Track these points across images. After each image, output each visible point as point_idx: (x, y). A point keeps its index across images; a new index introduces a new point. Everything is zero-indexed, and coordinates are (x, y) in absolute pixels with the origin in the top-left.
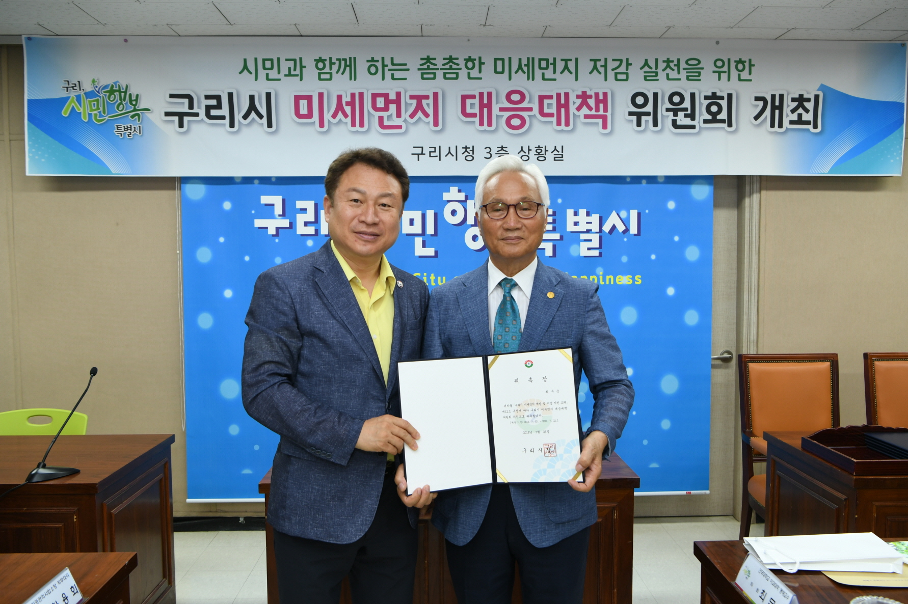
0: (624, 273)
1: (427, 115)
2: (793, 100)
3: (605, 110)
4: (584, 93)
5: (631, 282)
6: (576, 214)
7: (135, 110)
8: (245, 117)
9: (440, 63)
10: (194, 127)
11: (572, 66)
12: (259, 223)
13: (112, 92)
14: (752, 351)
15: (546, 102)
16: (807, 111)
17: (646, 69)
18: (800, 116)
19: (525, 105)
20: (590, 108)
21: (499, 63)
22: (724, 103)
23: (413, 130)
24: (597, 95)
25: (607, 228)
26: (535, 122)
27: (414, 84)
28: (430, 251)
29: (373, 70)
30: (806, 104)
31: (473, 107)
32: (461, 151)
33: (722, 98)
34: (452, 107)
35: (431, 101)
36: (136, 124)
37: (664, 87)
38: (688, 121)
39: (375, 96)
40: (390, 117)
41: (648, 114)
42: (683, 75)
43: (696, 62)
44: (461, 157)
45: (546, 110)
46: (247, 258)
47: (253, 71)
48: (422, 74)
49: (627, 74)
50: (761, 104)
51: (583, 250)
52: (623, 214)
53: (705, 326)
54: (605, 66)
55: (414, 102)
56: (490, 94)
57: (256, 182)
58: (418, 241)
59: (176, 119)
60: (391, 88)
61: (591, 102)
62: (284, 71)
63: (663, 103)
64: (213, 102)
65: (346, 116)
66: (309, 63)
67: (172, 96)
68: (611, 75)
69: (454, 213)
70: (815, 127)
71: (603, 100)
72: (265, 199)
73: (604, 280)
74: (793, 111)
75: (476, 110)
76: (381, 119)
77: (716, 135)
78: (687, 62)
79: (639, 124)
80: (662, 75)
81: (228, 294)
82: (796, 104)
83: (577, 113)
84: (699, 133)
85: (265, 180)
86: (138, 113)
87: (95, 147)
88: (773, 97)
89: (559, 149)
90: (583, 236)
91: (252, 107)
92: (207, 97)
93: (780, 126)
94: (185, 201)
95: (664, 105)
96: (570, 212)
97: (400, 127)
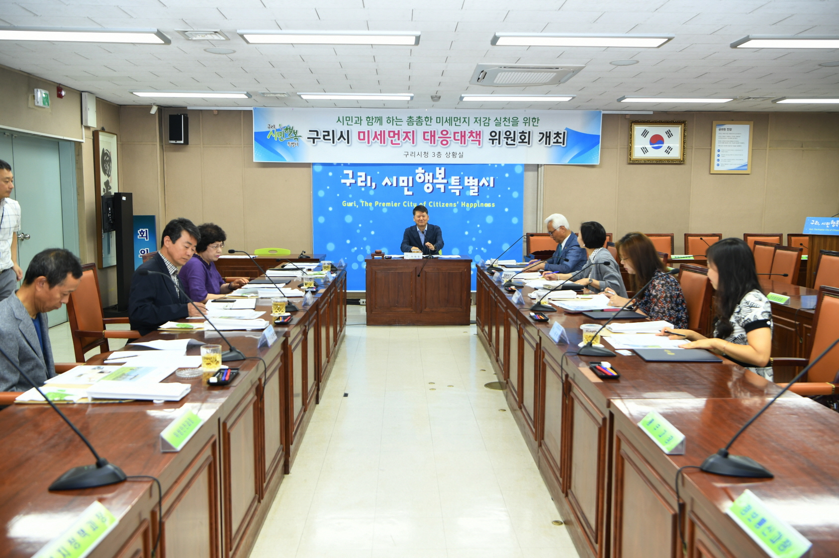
0: (488, 203)
1: (410, 140)
2: (555, 134)
3: (480, 138)
4: (472, 131)
5: (490, 206)
6: (468, 178)
7: (296, 136)
8: (339, 139)
9: (415, 119)
10: (319, 143)
11: (467, 120)
12: (343, 181)
13: (287, 129)
14: (530, 231)
15: (456, 135)
16: (560, 138)
17: (496, 121)
18: (557, 140)
19: (448, 136)
20: (474, 137)
21: (438, 119)
22: (527, 135)
23: (404, 145)
24: (477, 132)
25: (481, 184)
26: (452, 143)
27: (404, 127)
28: (410, 193)
29: (389, 121)
30: (560, 135)
31: (428, 136)
32: (423, 153)
33: (526, 133)
34: (419, 136)
35: (411, 134)
36: (296, 142)
37: (503, 129)
38: (512, 142)
39: (389, 132)
40: (395, 140)
41: (496, 139)
42: (511, 123)
43: (516, 119)
44: (423, 156)
45: (456, 138)
46: (338, 195)
47: (342, 121)
48: (408, 123)
49: (489, 123)
50: (542, 135)
51: (471, 193)
52: (488, 179)
53: (520, 224)
54: (480, 120)
55: (405, 134)
56: (434, 131)
57: (342, 165)
58: (406, 189)
59: (312, 140)
60: (396, 129)
61: (474, 135)
62: (354, 121)
63: (502, 135)
64: (326, 134)
65: (378, 139)
66: (364, 119)
67: (310, 131)
68: (482, 124)
69: (420, 178)
70: (564, 144)
71: (479, 134)
72: (346, 172)
73: (480, 205)
74: (555, 138)
75: (429, 138)
76: (392, 141)
77: (523, 148)
78: (513, 119)
79: (493, 143)
80: (502, 124)
81: (331, 209)
82: (556, 135)
83: (468, 139)
84: (516, 147)
85: (346, 165)
86: (297, 138)
87: (279, 150)
88: (547, 133)
89: (461, 153)
90: (471, 188)
91: (342, 136)
92: (324, 132)
93: (549, 144)
94: (314, 172)
95: (503, 136)
96: (466, 178)
97: (399, 144)
